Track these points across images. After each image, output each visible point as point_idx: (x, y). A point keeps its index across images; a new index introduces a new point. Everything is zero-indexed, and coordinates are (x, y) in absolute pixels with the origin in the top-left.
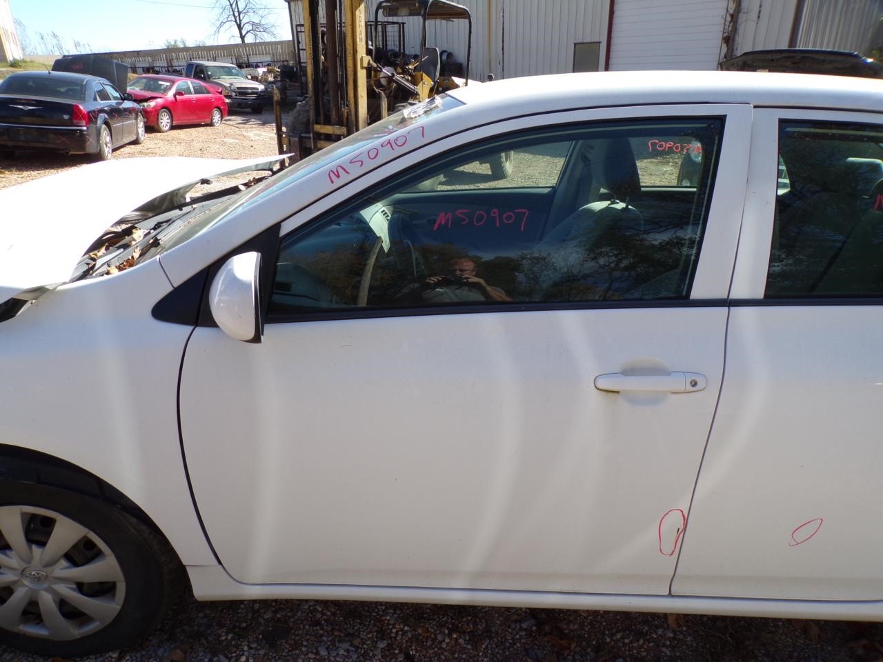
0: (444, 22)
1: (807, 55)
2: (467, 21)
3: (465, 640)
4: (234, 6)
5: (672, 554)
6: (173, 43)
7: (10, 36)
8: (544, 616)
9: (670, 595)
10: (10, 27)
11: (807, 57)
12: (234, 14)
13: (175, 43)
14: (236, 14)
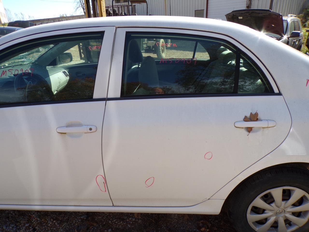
0: (139, 4)
1: (253, 11)
2: (146, 3)
3: (58, 223)
4: (81, 1)
5: (106, 191)
6: (62, 15)
7: (3, 15)
8: (91, 214)
9: (113, 206)
10: (3, 12)
11: (253, 12)
12: (81, 4)
13: (63, 15)
14: (82, 4)
